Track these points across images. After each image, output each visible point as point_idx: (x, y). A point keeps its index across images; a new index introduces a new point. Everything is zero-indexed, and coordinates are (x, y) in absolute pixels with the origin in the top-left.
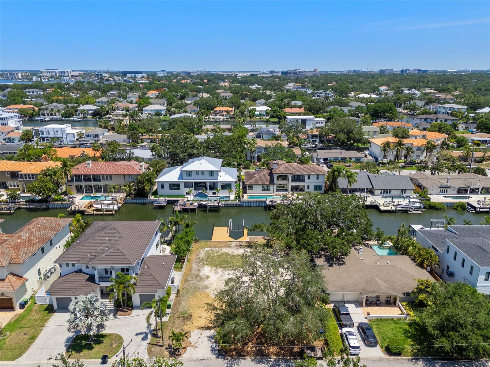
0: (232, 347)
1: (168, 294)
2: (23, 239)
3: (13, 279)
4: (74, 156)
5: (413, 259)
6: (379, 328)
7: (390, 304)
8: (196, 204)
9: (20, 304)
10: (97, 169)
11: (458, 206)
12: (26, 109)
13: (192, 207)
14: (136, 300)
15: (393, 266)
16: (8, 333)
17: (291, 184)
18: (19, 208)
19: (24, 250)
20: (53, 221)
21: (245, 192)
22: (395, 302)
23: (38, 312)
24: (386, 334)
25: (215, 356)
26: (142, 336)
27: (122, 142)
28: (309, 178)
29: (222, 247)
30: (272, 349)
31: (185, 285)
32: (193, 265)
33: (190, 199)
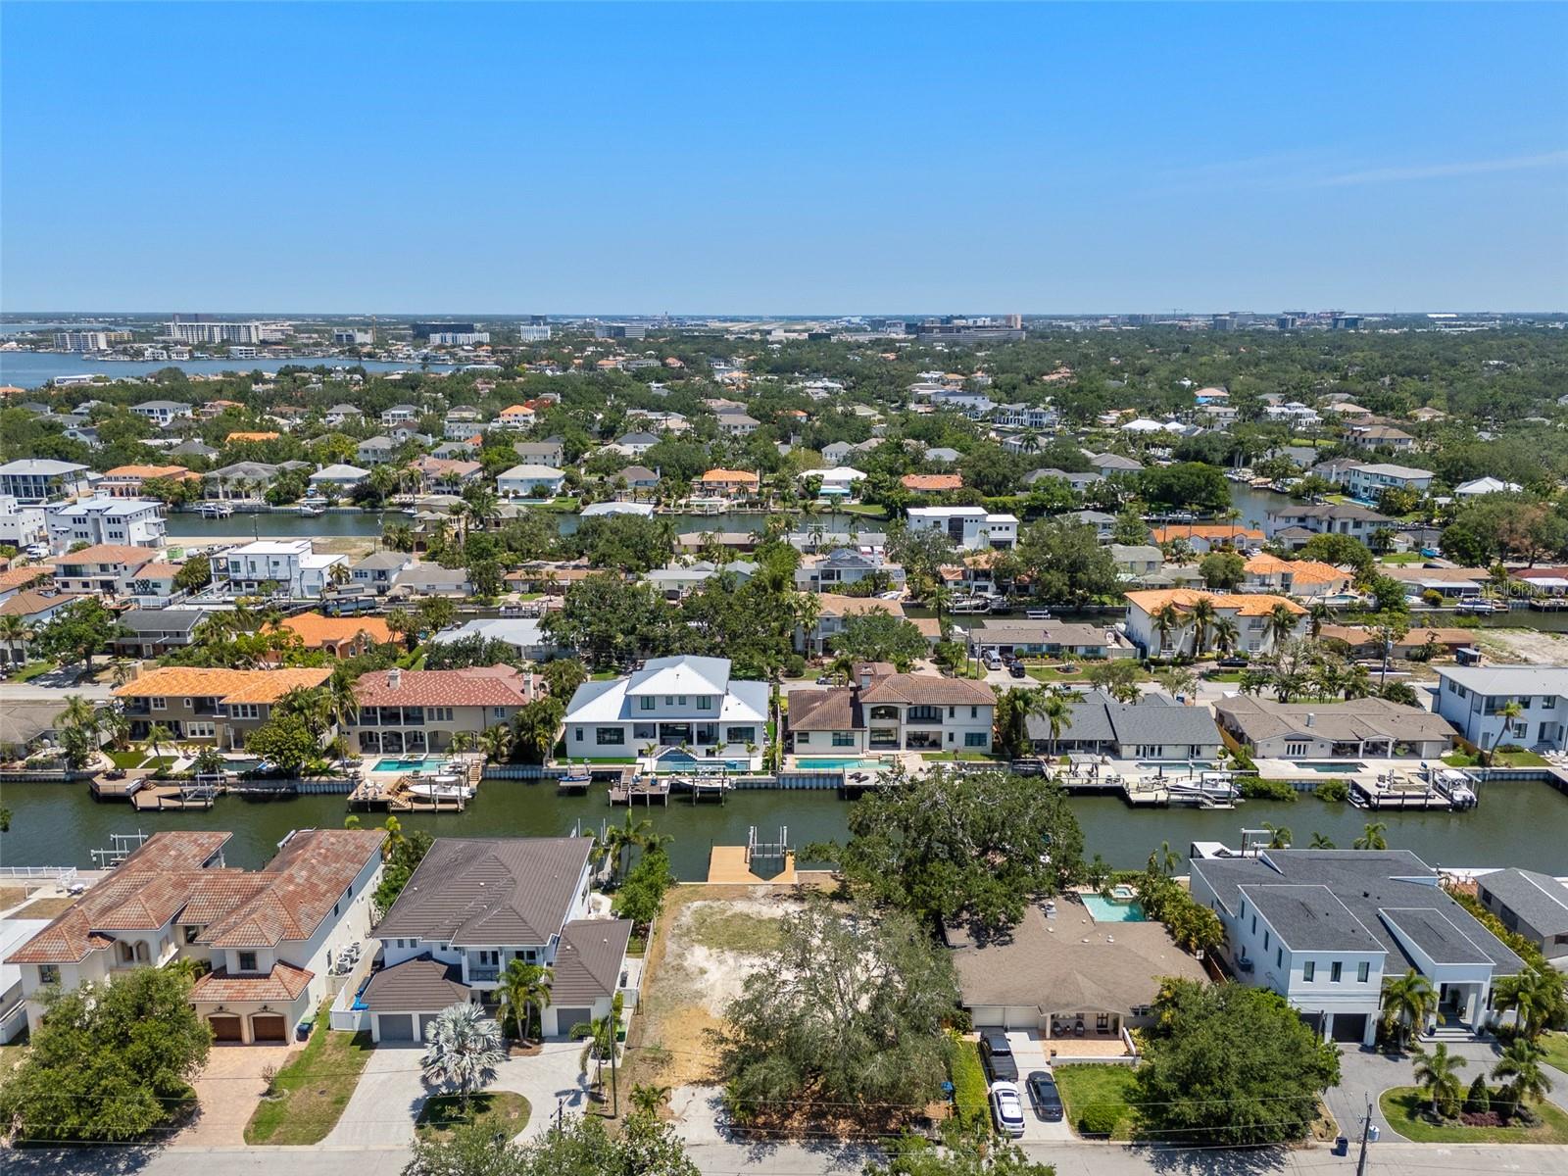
0: (761, 1120)
1: (617, 1009)
2: (298, 885)
3: (286, 973)
4: (336, 642)
5: (1171, 932)
6: (1073, 1084)
7: (1107, 1032)
8: (665, 783)
9: (299, 1030)
10: (415, 691)
11: (1326, 790)
12: (164, 479)
13: (656, 791)
14: (550, 1022)
15: (1118, 948)
16: (286, 1091)
17: (905, 729)
18: (224, 794)
19: (304, 908)
20: (349, 838)
21: (789, 750)
22: (1116, 1030)
23: (337, 1047)
24: (1086, 1096)
25: (724, 1138)
26: (571, 1097)
27: (451, 591)
28: (952, 714)
29: (734, 899)
30: (843, 1125)
31: (652, 991)
32: (668, 943)
33: (650, 768)
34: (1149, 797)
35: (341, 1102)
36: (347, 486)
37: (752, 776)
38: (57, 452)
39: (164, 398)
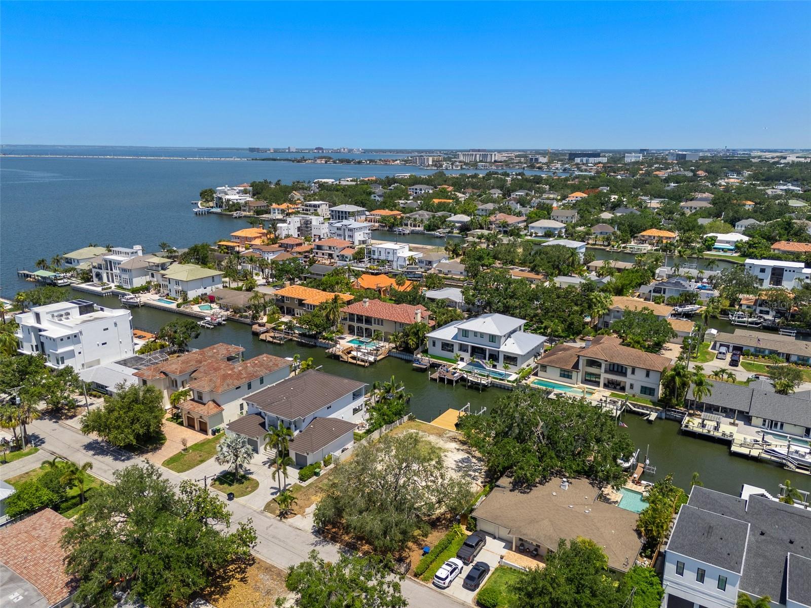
2: (234, 372)
3: (211, 404)
4: (382, 288)
8: (459, 375)
9: (213, 431)
10: (372, 310)
12: (390, 216)
13: (452, 377)
14: (292, 456)
16: (191, 451)
18: (291, 340)
20: (273, 360)
21: (536, 374)
25: (312, 531)
26: (275, 491)
28: (633, 373)
29: (432, 434)
30: (366, 547)
33: (461, 366)
34: (745, 451)
35: (202, 461)
36: (457, 225)
37: (506, 382)
38: (362, 203)
39: (425, 184)
